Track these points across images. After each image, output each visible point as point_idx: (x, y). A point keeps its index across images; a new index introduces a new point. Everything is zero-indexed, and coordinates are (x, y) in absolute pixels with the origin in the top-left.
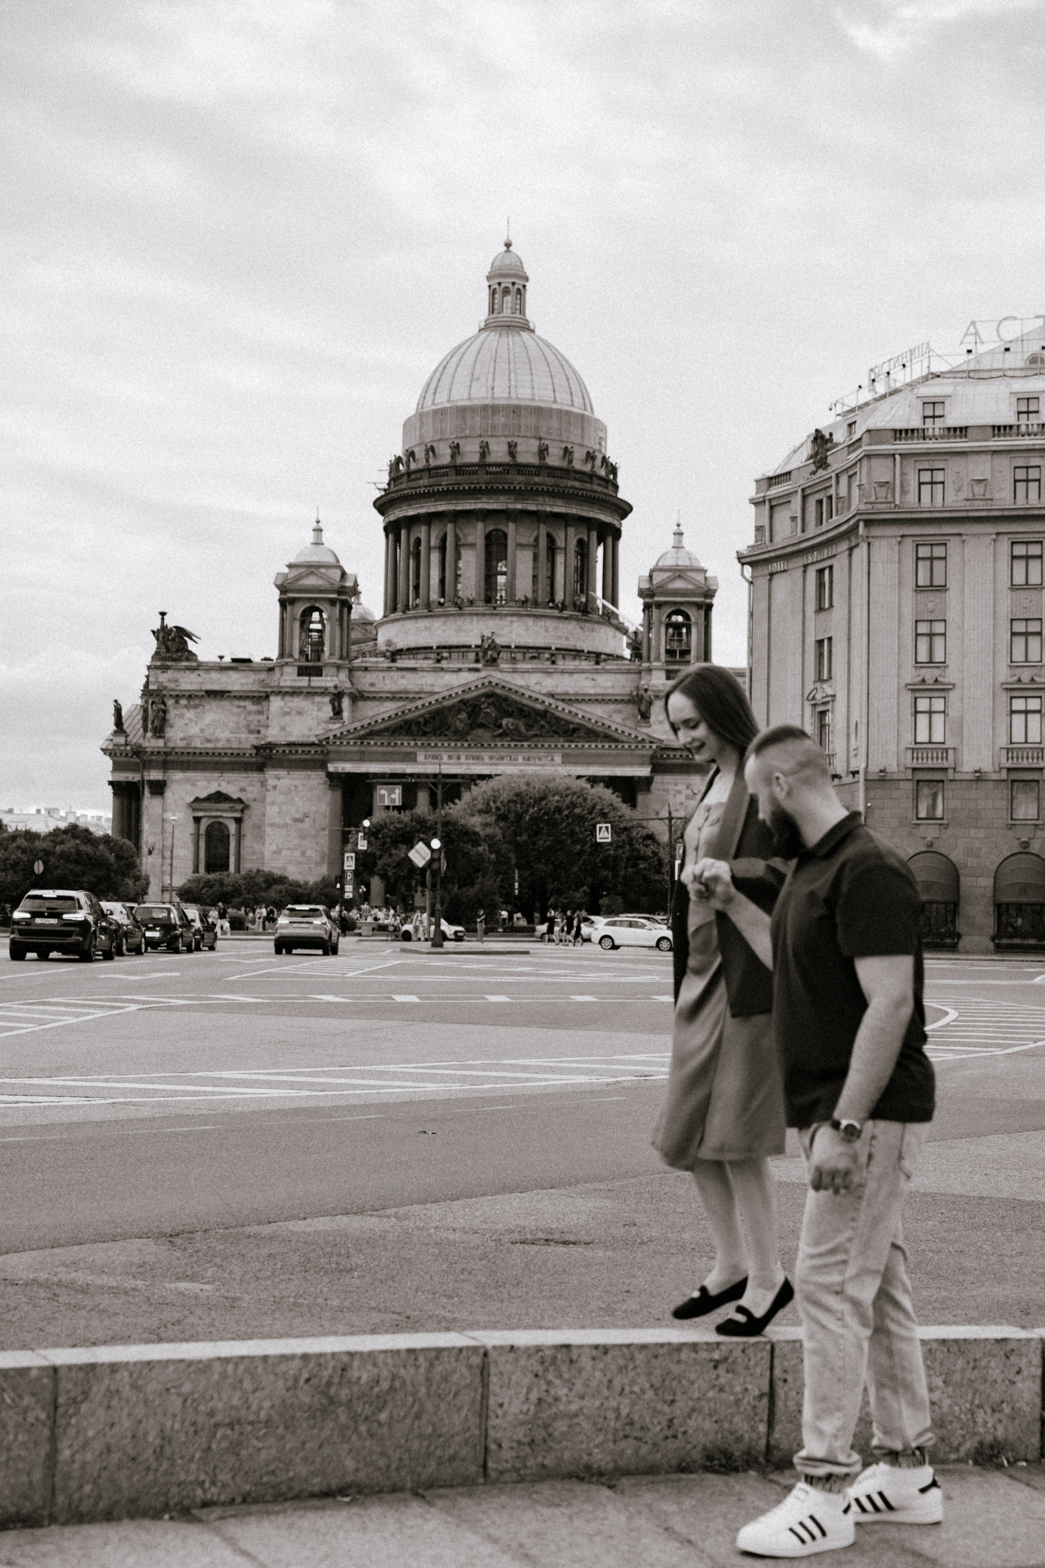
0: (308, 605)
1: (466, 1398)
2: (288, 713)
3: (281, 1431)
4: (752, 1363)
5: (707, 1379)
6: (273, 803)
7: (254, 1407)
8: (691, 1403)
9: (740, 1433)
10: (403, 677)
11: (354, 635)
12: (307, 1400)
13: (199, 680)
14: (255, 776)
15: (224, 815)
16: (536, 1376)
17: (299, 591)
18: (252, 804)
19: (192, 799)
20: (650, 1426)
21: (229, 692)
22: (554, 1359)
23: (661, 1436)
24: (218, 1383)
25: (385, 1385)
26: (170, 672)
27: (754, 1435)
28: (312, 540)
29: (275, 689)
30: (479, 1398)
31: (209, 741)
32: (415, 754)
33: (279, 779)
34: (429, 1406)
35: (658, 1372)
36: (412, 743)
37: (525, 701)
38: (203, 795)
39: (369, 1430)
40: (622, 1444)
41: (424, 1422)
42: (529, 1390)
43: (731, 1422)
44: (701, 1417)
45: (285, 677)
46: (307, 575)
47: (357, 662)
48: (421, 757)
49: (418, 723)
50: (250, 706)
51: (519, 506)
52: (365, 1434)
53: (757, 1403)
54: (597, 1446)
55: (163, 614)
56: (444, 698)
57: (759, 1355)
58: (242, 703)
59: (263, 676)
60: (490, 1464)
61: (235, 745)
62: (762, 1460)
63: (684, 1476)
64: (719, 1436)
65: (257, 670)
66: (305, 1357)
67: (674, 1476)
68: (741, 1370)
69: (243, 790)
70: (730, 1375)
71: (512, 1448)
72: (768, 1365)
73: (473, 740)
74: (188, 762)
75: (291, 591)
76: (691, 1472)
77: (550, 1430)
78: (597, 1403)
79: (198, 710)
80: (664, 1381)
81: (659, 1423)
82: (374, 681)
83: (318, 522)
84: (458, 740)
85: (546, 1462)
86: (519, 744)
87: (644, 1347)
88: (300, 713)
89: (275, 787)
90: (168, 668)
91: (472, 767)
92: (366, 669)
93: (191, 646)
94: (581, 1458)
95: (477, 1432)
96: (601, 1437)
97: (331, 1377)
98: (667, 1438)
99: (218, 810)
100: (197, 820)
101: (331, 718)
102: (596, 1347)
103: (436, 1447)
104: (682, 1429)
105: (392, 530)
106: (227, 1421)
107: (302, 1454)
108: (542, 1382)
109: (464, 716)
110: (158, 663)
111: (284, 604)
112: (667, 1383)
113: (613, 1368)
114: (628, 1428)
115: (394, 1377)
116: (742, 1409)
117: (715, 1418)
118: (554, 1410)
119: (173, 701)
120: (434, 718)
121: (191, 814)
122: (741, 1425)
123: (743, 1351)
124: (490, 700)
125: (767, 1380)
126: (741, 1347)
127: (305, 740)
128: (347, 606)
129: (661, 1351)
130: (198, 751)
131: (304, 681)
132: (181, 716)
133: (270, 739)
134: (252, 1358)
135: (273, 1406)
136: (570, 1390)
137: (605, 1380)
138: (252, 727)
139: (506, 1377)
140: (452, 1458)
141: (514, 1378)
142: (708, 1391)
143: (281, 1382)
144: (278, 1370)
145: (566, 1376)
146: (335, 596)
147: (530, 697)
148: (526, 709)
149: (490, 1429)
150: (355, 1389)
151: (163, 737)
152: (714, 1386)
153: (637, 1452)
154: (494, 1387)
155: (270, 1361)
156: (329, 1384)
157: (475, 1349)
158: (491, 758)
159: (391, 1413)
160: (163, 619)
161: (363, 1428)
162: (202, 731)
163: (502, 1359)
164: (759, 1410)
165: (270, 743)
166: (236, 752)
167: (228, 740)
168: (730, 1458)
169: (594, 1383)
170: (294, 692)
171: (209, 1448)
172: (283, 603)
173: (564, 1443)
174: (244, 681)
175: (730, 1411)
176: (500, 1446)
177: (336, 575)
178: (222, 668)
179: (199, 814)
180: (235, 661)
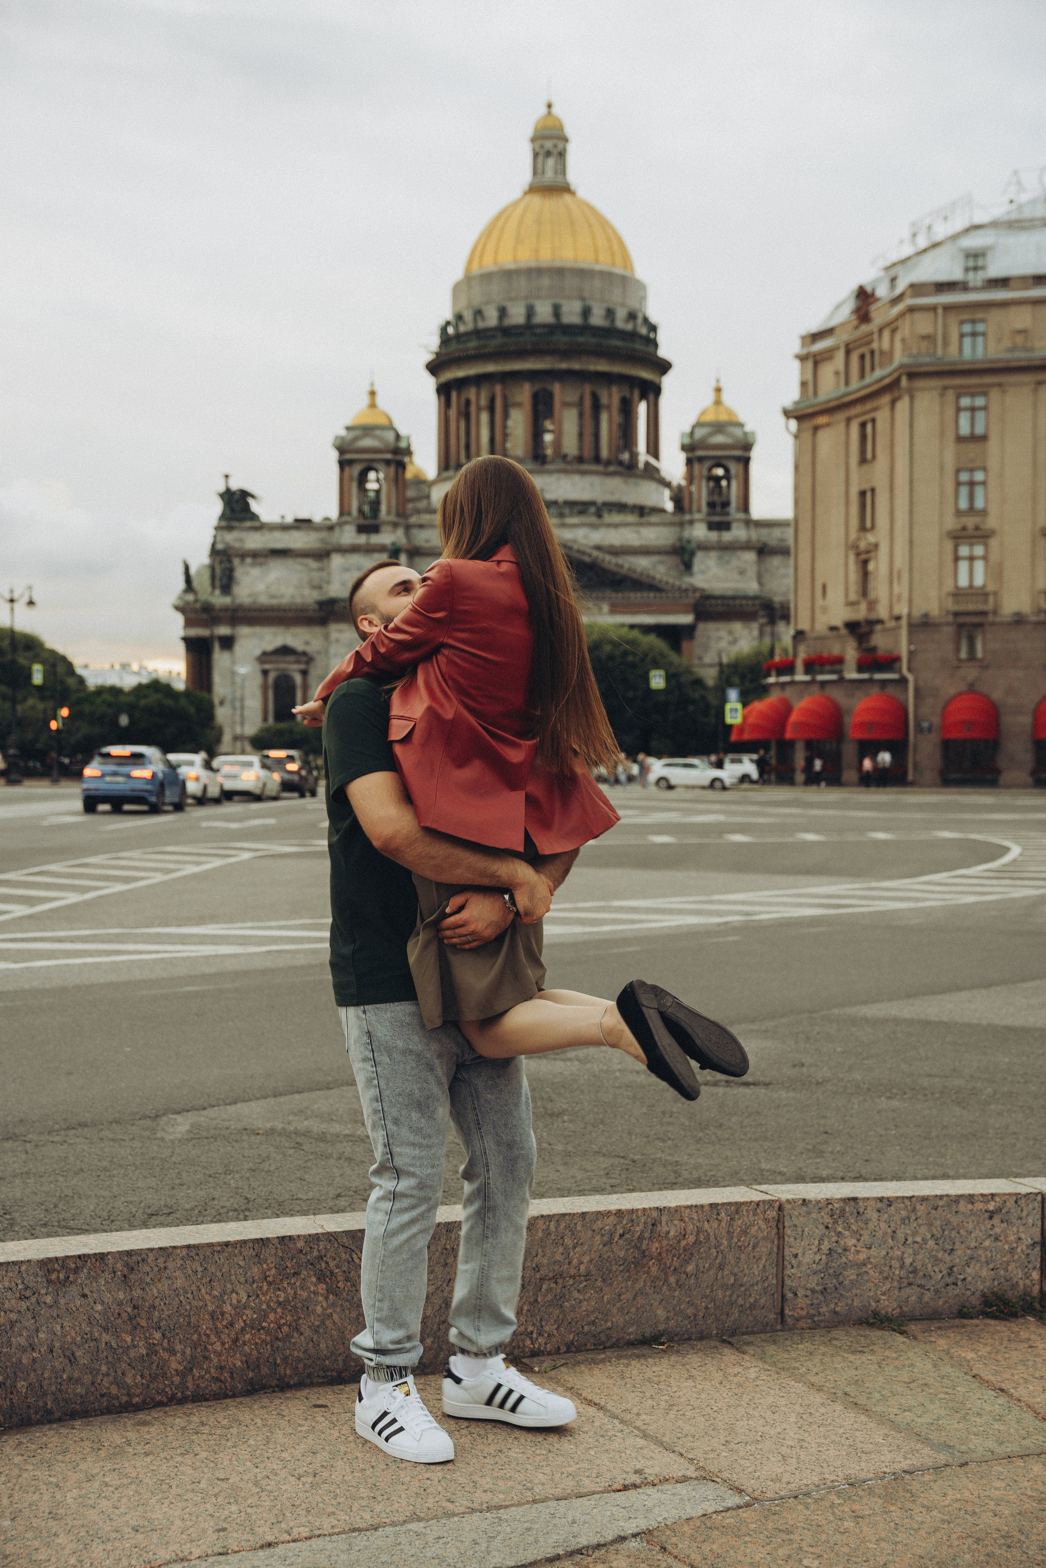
0: (365, 465)
1: (764, 1249)
3: (599, 1283)
4: (1024, 1214)
5: (983, 1228)
6: (336, 655)
7: (575, 1261)
8: (969, 1252)
9: (1015, 1280)
11: (410, 493)
12: (622, 1254)
13: (263, 539)
14: (318, 630)
15: (290, 667)
16: (827, 1227)
17: (357, 452)
18: (316, 656)
19: (259, 653)
20: (932, 1273)
21: (292, 550)
22: (843, 1211)
23: (942, 1284)
24: (542, 1240)
25: (691, 1239)
26: (236, 532)
27: (1028, 1282)
28: (366, 403)
29: (336, 547)
30: (775, 1250)
31: (273, 597)
33: (341, 633)
34: (730, 1257)
35: (938, 1223)
38: (270, 648)
39: (677, 1281)
40: (908, 1291)
41: (726, 1272)
42: (821, 1240)
43: (1006, 1270)
44: (978, 1265)
45: (344, 535)
46: (364, 437)
47: (413, 520)
50: (313, 564)
51: (564, 366)
52: (674, 1285)
53: (1029, 1251)
54: (884, 1294)
55: (227, 476)
57: (1031, 1206)
58: (304, 561)
59: (324, 534)
60: (787, 1312)
61: (299, 601)
62: (1038, 1306)
63: (966, 1321)
64: (996, 1283)
65: (317, 529)
66: (619, 1213)
67: (957, 1322)
68: (1014, 1221)
69: (307, 643)
70: (1005, 1225)
71: (806, 1296)
72: (1039, 1216)
74: (255, 618)
75: (350, 452)
76: (972, 1318)
77: (841, 1278)
78: (884, 1253)
79: (263, 568)
80: (943, 1230)
81: (941, 1272)
82: (429, 537)
83: (372, 385)
85: (838, 1309)
87: (924, 1199)
89: (337, 641)
90: (234, 528)
92: (421, 526)
93: (254, 506)
94: (870, 1304)
95: (774, 1282)
96: (888, 1285)
97: (642, 1232)
98: (947, 1285)
99: (284, 663)
100: (265, 673)
102: (881, 1199)
103: (738, 1296)
104: (962, 1277)
105: (444, 390)
106: (551, 1275)
107: (618, 1305)
108: (832, 1233)
110: (225, 524)
111: (343, 464)
112: (946, 1233)
113: (897, 1218)
114: (911, 1275)
115: (699, 1231)
116: (1016, 1257)
117: (991, 1266)
118: (844, 1259)
119: (239, 560)
121: (259, 667)
122: (1017, 1274)
123: (1016, 1202)
125: (1039, 1229)
126: (1014, 1198)
128: (401, 466)
129: (941, 1203)
130: (263, 606)
131: (362, 539)
132: (247, 573)
133: (331, 594)
134: (572, 1215)
135: (591, 1261)
136: (858, 1240)
137: (889, 1230)
138: (315, 583)
139: (800, 1229)
140: (752, 1307)
141: (806, 1230)
142: (984, 1240)
143: (598, 1237)
144: (595, 1227)
145: (854, 1228)
146: (390, 456)
149: (786, 1278)
150: (665, 1243)
151: (231, 594)
152: (990, 1235)
153: (920, 1298)
154: (790, 1240)
155: (588, 1220)
156: (641, 1238)
157: (771, 1203)
159: (697, 1266)
160: (227, 482)
161: (672, 1280)
162: (267, 588)
163: (796, 1213)
164: (1032, 1258)
165: (331, 599)
166: (300, 607)
167: (293, 597)
168: (1008, 1304)
169: (880, 1234)
170: (354, 549)
171: (536, 1301)
172: (341, 464)
173: (854, 1291)
174: (306, 539)
175: (1004, 1259)
176: (796, 1294)
177: (390, 436)
178: (284, 528)
179: (267, 666)
180: (297, 521)
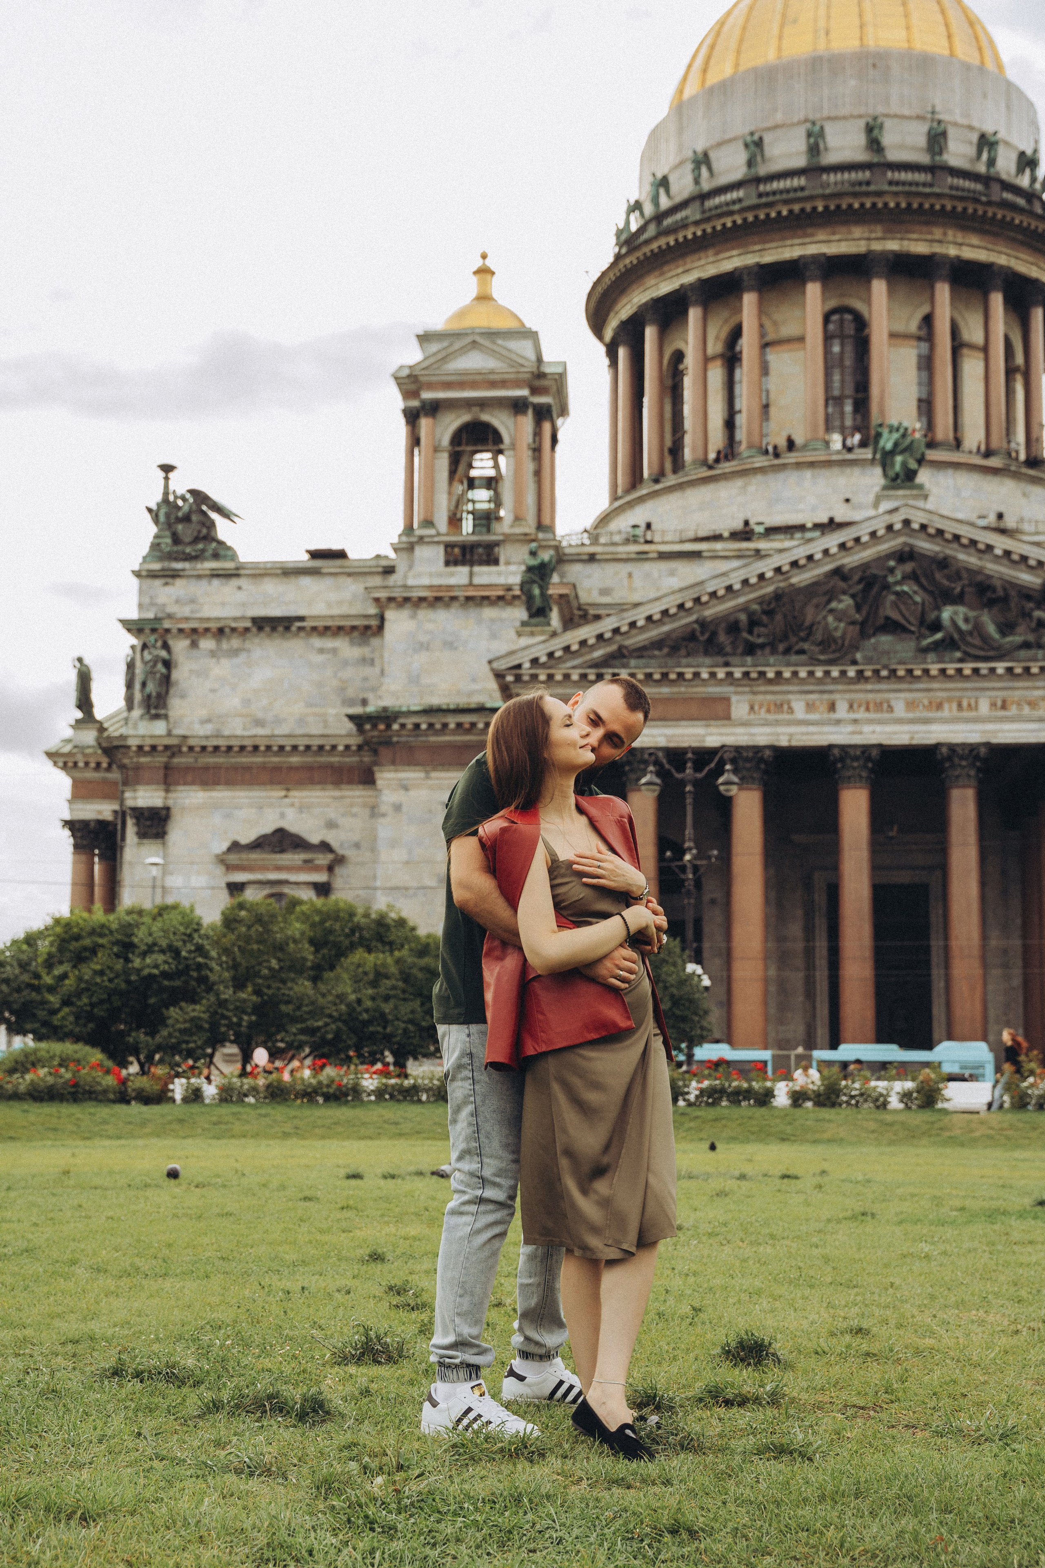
0: (465, 417)
2: (424, 647)
6: (394, 843)
10: (672, 573)
13: (241, 596)
14: (356, 794)
15: (293, 877)
17: (448, 385)
18: (349, 853)
19: (225, 846)
21: (301, 619)
26: (179, 582)
28: (474, 294)
29: (398, 594)
31: (259, 723)
32: (727, 700)
33: (406, 788)
36: (721, 674)
37: (991, 567)
38: (246, 838)
45: (419, 568)
46: (463, 351)
48: (740, 708)
49: (733, 628)
50: (346, 649)
51: (893, 245)
55: (167, 469)
56: (794, 564)
58: (329, 643)
61: (316, 729)
65: (359, 572)
69: (331, 825)
73: (869, 661)
74: (217, 768)
75: (430, 386)
79: (237, 661)
82: (609, 583)
83: (484, 256)
84: (832, 662)
86: (984, 667)
88: (450, 645)
89: (398, 808)
90: (175, 575)
91: (867, 729)
93: (223, 530)
99: (279, 868)
100: (235, 888)
101: (524, 624)
109: (846, 603)
110: (156, 566)
111: (415, 414)
119: (187, 642)
120: (770, 613)
121: (222, 878)
124: (909, 567)
127: (463, 701)
130: (235, 743)
131: (460, 575)
132: (203, 673)
133: (388, 702)
138: (351, 693)
146: (524, 392)
147: (1007, 553)
148: (998, 584)
151: (166, 717)
158: (911, 705)
160: (167, 479)
162: (247, 702)
165: (385, 709)
166: (316, 742)
167: (301, 721)
170: (439, 600)
172: (412, 417)
174: (333, 596)
177: (525, 348)
178: (289, 572)
179: (240, 877)
180: (316, 555)
